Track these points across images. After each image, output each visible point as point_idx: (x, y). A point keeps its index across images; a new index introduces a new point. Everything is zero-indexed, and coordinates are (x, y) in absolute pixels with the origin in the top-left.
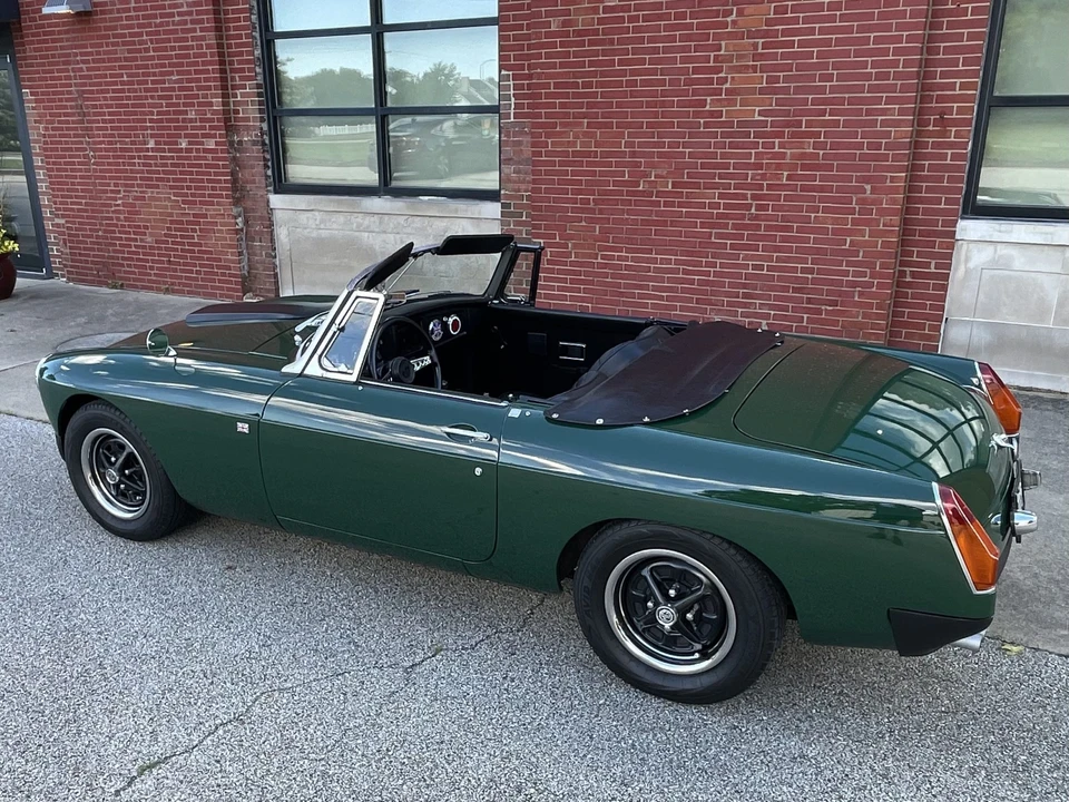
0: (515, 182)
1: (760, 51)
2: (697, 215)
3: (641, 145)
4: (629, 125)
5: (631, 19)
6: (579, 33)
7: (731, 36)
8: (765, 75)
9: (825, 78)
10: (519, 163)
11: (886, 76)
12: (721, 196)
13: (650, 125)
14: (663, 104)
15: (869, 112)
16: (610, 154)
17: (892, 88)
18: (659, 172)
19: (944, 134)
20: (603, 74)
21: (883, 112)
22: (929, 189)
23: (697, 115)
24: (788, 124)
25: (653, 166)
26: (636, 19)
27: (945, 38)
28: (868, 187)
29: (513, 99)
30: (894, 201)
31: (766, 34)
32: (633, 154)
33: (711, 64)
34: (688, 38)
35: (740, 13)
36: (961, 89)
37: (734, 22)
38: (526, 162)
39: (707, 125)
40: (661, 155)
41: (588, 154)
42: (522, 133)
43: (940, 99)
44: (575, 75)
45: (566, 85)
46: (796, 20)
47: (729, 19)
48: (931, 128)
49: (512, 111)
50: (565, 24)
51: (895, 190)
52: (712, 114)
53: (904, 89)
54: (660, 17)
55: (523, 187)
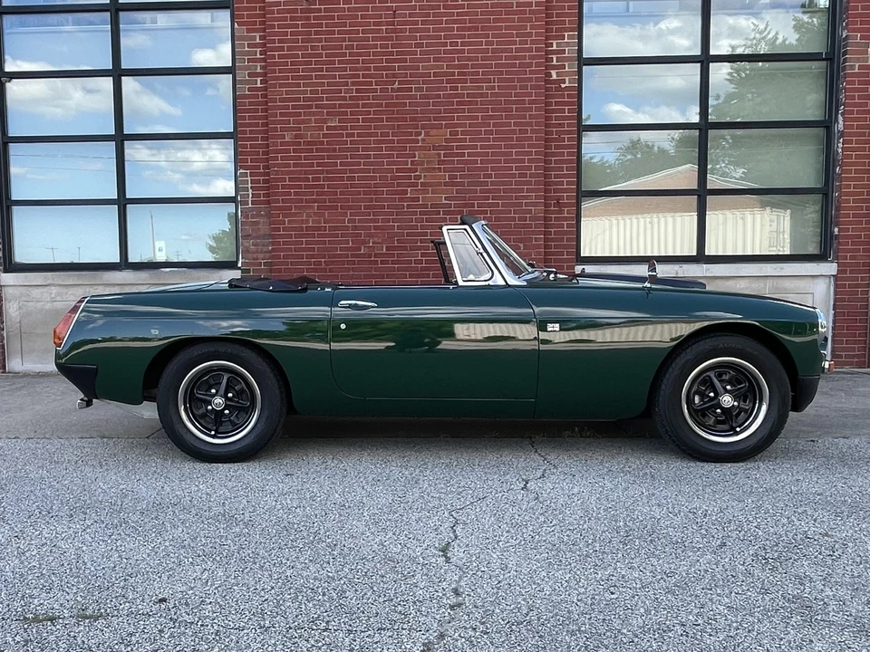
0: (254, 253)
1: (442, 158)
2: (406, 269)
3: (360, 221)
4: (350, 208)
5: (348, 135)
6: (309, 143)
7: (421, 148)
8: (447, 174)
9: (486, 176)
10: (257, 238)
11: (525, 175)
12: (423, 255)
13: (366, 207)
14: (375, 193)
15: (516, 198)
16: (336, 228)
17: (529, 183)
18: (376, 239)
19: (561, 212)
20: (328, 172)
21: (526, 197)
22: (556, 247)
23: (401, 200)
24: (465, 206)
25: (371, 236)
26: (353, 135)
27: (554, 154)
28: (521, 245)
29: (250, 191)
30: (539, 253)
31: (445, 148)
32: (355, 228)
33: (409, 166)
34: (392, 149)
35: (427, 134)
36: (567, 184)
37: (423, 140)
38: (264, 237)
39: (408, 206)
40: (375, 228)
41: (319, 229)
42: (259, 215)
43: (556, 191)
44: (306, 172)
45: (299, 179)
46: (465, 140)
47: (419, 138)
48: (552, 208)
49: (250, 199)
50: (296, 136)
51: (538, 246)
52: (413, 199)
53: (537, 183)
54: (369, 135)
55: (261, 256)
